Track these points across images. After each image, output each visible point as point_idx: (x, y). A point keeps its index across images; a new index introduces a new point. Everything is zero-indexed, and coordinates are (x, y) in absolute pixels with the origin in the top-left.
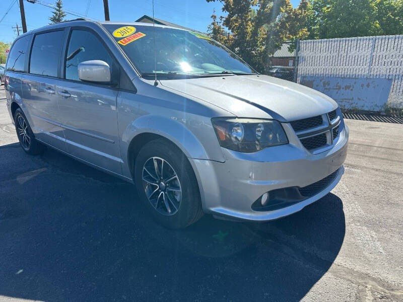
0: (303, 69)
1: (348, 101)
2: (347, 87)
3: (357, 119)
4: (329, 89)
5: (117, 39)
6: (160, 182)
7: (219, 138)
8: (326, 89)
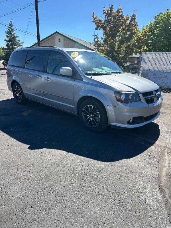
0: (143, 66)
1: (165, 84)
2: (165, 77)
3: (169, 93)
4: (156, 77)
5: (74, 58)
6: (90, 115)
7: (116, 98)
8: (155, 77)
